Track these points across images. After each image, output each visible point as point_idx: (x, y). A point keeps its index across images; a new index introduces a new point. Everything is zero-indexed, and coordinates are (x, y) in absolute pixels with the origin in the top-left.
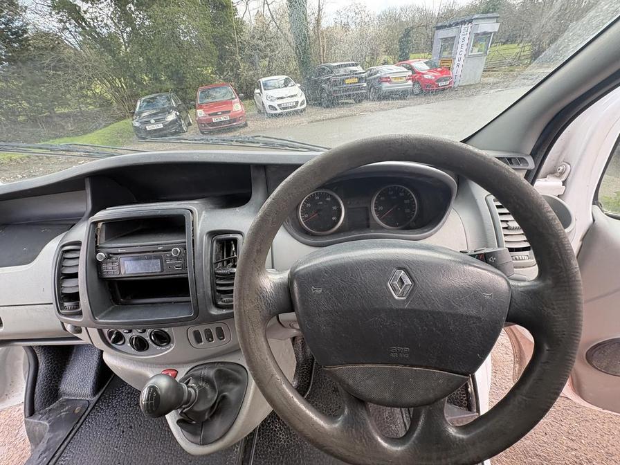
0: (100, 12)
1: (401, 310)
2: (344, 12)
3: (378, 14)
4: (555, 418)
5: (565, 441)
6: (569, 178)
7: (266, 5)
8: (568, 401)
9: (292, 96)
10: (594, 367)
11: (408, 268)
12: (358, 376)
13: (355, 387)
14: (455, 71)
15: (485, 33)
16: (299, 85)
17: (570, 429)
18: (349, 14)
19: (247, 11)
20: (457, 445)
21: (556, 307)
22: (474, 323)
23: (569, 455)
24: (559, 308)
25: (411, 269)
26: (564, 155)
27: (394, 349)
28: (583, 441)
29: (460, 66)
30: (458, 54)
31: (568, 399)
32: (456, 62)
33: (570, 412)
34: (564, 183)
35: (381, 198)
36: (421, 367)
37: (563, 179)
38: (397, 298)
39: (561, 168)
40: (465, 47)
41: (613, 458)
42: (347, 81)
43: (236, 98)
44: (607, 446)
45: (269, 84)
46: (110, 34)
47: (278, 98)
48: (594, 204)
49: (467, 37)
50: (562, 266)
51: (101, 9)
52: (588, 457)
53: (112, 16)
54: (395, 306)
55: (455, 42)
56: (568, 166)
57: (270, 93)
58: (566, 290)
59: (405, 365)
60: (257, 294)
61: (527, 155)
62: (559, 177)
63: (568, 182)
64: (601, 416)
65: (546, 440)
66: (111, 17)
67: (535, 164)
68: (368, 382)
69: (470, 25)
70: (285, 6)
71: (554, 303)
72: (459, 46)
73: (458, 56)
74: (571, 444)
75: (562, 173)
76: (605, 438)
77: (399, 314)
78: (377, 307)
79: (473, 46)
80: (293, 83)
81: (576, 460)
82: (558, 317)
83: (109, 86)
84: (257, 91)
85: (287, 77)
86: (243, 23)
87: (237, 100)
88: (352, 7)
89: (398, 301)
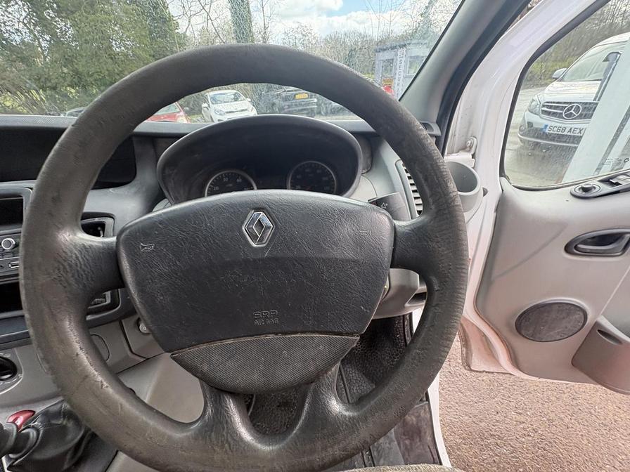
0: (10, 16)
1: (260, 260)
2: (291, 33)
3: (324, 37)
4: (504, 396)
5: (514, 417)
6: (477, 151)
7: (210, 21)
8: (513, 377)
9: (242, 110)
10: (526, 337)
11: (269, 209)
12: (215, 357)
13: (212, 375)
14: (396, 89)
15: (418, 57)
16: (250, 100)
17: (517, 403)
18: (296, 35)
19: (190, 26)
20: (346, 425)
21: (439, 240)
22: (351, 268)
23: (519, 429)
24: (442, 239)
25: (272, 208)
26: (471, 129)
27: (258, 313)
28: (528, 413)
29: (401, 84)
30: (397, 74)
31: (511, 374)
32: (396, 81)
33: (515, 387)
34: (473, 156)
35: (298, 177)
36: (296, 333)
37: (472, 153)
38: (255, 245)
39: (469, 142)
40: (403, 68)
41: (554, 423)
42: (297, 97)
43: (181, 111)
44: (548, 413)
45: (217, 97)
46: (23, 41)
47: (227, 112)
48: (501, 175)
49: (404, 59)
50: (440, 190)
51: (10, 13)
52: (534, 427)
53: (25, 22)
54: (251, 256)
55: (394, 64)
56: (475, 139)
57: (219, 107)
58: (447, 218)
59: (277, 334)
60: (59, 262)
61: (432, 122)
62: (469, 151)
63: (476, 155)
64: (540, 386)
65: (498, 418)
66: (23, 22)
67: (442, 132)
68: (230, 364)
69: (405, 49)
70: (230, 22)
71: (437, 234)
72: (398, 67)
73: (397, 76)
74: (519, 418)
75: (471, 147)
76: (546, 406)
77: (257, 265)
78: (228, 259)
79: (410, 68)
80: (243, 97)
81: (524, 432)
82: (443, 251)
83: (23, 99)
84: (204, 105)
85: (235, 91)
86: (185, 36)
87: (182, 113)
88: (299, 30)
89: (255, 248)
